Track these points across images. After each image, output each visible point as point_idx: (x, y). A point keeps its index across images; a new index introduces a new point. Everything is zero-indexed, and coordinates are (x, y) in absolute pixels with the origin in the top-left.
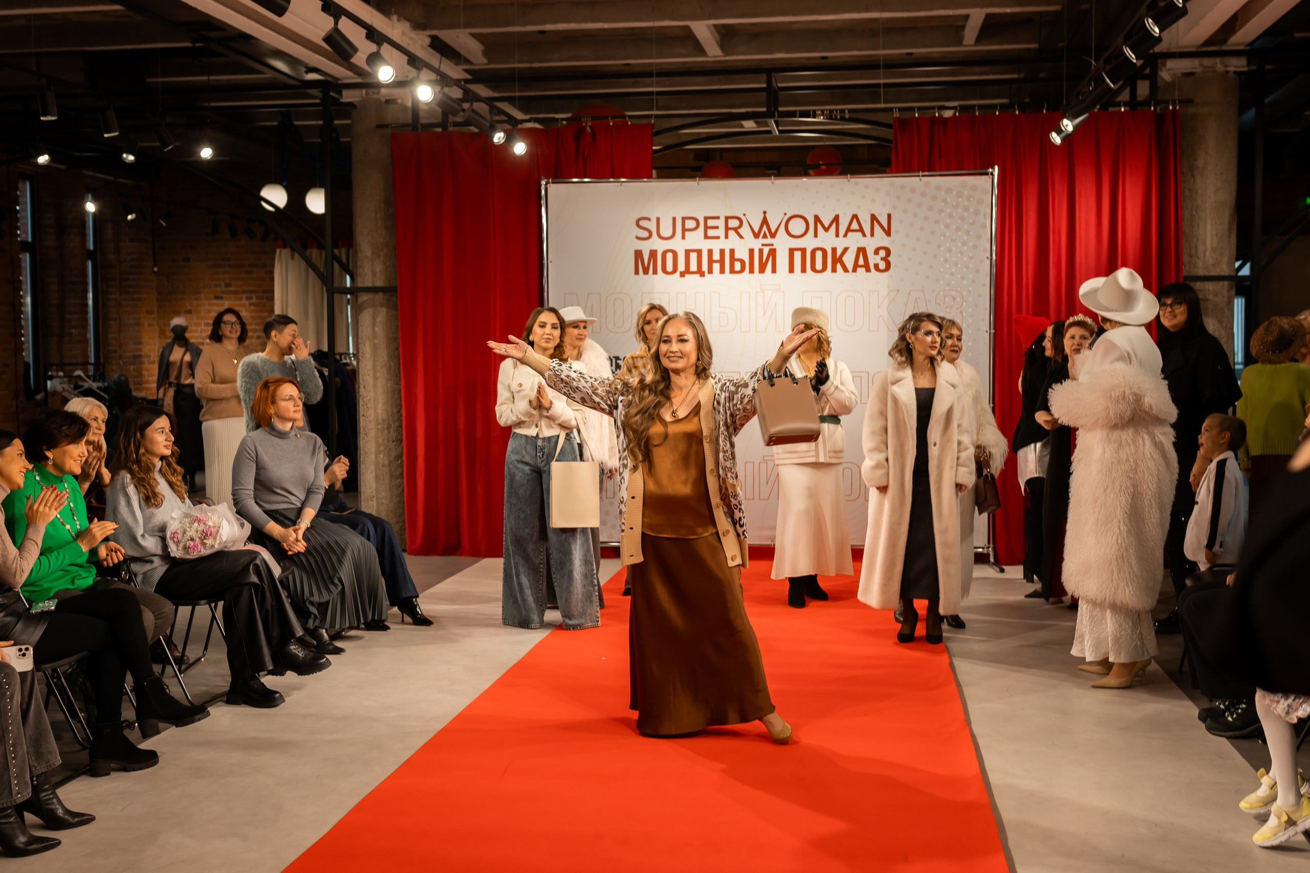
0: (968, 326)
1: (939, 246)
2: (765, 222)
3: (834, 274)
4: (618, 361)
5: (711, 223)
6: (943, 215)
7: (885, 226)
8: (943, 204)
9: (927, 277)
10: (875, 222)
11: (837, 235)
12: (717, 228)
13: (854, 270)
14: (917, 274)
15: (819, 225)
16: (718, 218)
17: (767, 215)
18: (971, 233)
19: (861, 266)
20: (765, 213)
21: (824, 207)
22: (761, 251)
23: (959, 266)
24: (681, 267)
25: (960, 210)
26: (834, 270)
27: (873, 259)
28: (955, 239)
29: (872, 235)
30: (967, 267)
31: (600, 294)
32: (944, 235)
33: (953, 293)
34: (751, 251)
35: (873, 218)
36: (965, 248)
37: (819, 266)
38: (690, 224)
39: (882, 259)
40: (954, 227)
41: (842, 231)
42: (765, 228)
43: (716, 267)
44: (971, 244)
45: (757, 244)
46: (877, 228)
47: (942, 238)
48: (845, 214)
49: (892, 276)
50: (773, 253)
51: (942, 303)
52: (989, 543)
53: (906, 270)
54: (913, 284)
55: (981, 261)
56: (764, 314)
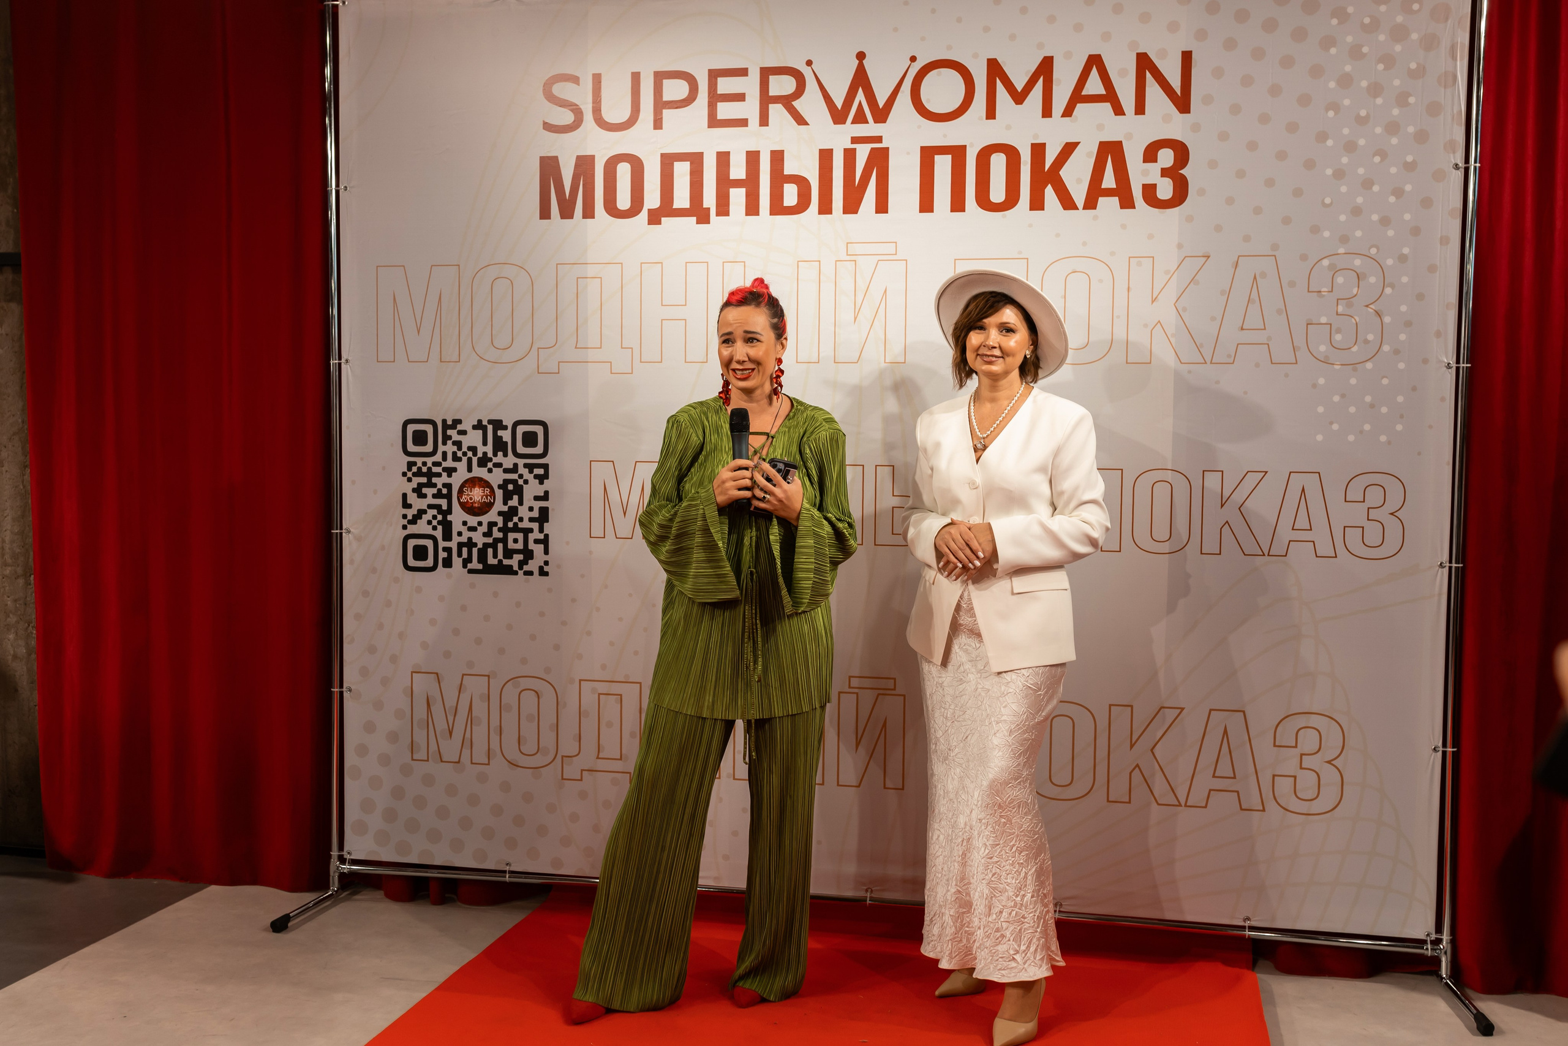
0: (1397, 352)
1: (1322, 137)
2: (861, 80)
3: (1037, 213)
4: (500, 433)
5: (725, 85)
6: (1333, 51)
7: (1176, 83)
8: (1335, 21)
9: (1287, 221)
10: (1148, 75)
11: (1047, 112)
12: (740, 97)
13: (1091, 203)
14: (1258, 211)
15: (1000, 88)
16: (743, 72)
17: (864, 61)
18: (1411, 100)
19: (1109, 193)
20: (861, 56)
21: (1013, 37)
22: (850, 156)
23: (1376, 188)
24: (652, 199)
25: (1382, 38)
26: (1037, 203)
27: (1140, 173)
28: (1368, 116)
29: (1140, 109)
30: (1398, 193)
31: (459, 265)
32: (1335, 107)
33: (1357, 262)
34: (826, 156)
35: (1144, 63)
36: (1394, 141)
37: (998, 193)
38: (675, 90)
39: (1165, 173)
40: (1364, 84)
41: (1060, 102)
42: (860, 96)
43: (738, 196)
44: (1411, 129)
45: (839, 138)
46: (1153, 89)
47: (1331, 114)
48: (1068, 55)
49: (1190, 219)
50: (880, 159)
51: (1322, 290)
52: (1439, 929)
53: (1230, 201)
54: (1247, 239)
55: (1439, 176)
56: (855, 319)
